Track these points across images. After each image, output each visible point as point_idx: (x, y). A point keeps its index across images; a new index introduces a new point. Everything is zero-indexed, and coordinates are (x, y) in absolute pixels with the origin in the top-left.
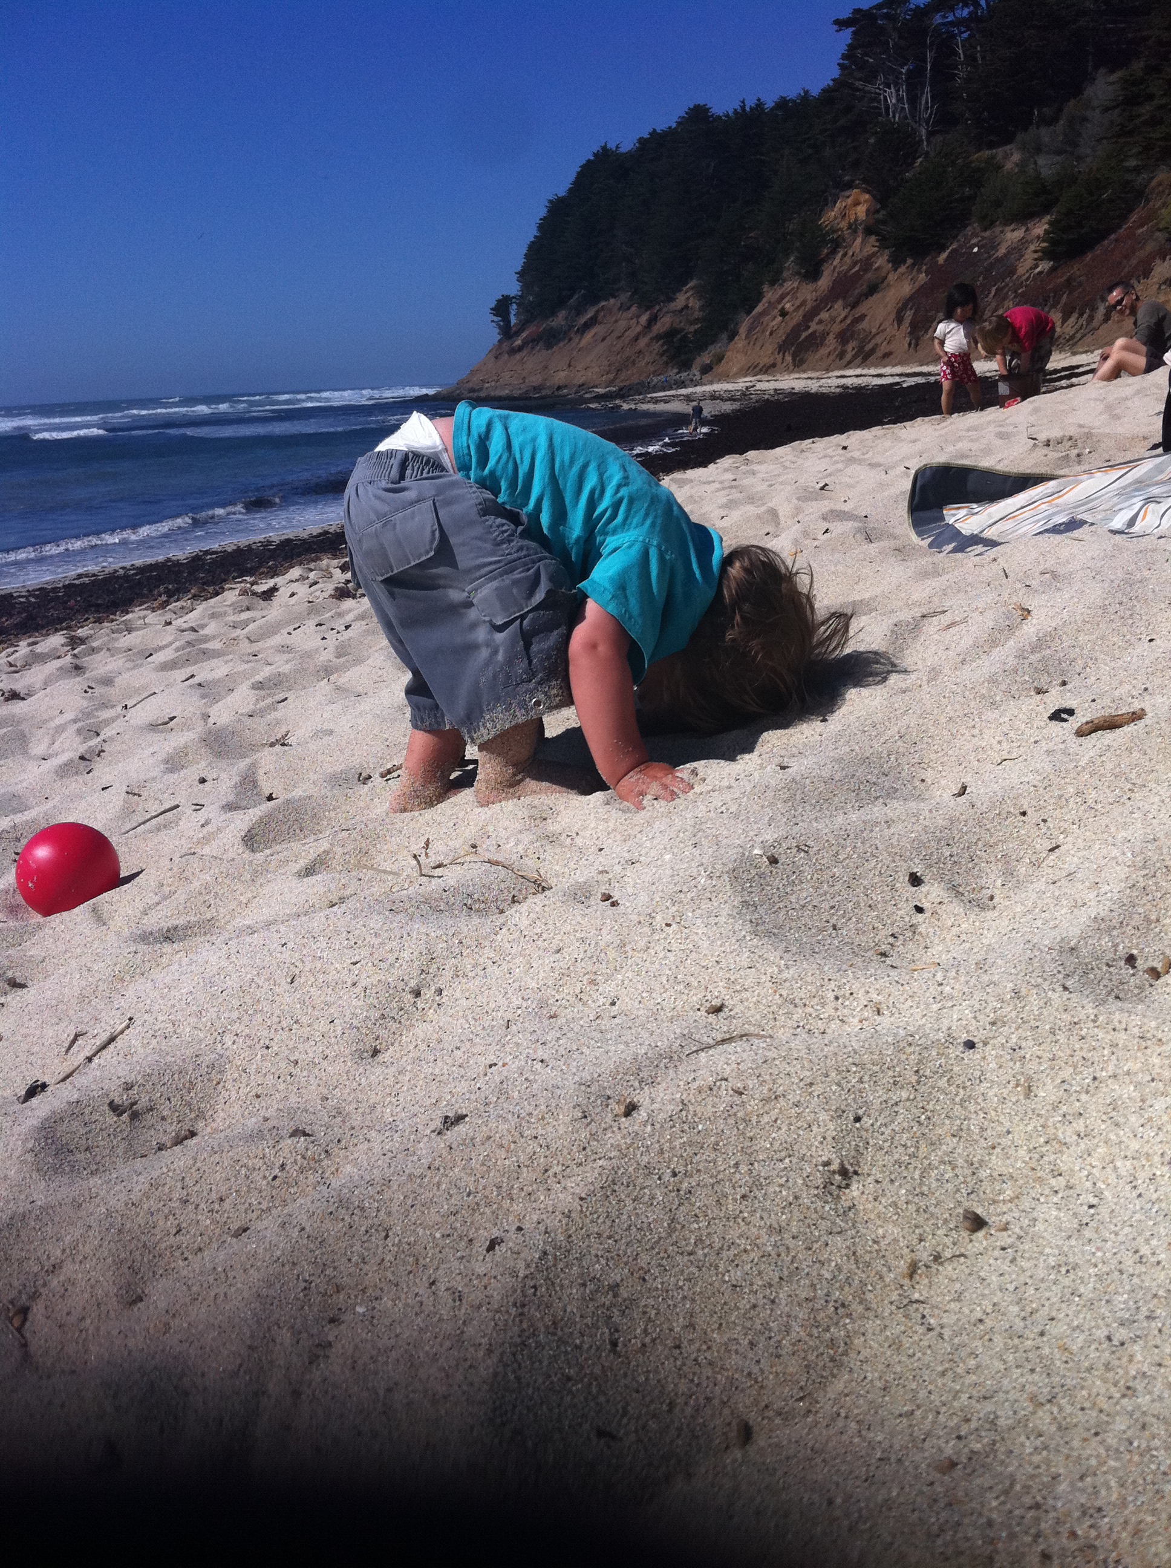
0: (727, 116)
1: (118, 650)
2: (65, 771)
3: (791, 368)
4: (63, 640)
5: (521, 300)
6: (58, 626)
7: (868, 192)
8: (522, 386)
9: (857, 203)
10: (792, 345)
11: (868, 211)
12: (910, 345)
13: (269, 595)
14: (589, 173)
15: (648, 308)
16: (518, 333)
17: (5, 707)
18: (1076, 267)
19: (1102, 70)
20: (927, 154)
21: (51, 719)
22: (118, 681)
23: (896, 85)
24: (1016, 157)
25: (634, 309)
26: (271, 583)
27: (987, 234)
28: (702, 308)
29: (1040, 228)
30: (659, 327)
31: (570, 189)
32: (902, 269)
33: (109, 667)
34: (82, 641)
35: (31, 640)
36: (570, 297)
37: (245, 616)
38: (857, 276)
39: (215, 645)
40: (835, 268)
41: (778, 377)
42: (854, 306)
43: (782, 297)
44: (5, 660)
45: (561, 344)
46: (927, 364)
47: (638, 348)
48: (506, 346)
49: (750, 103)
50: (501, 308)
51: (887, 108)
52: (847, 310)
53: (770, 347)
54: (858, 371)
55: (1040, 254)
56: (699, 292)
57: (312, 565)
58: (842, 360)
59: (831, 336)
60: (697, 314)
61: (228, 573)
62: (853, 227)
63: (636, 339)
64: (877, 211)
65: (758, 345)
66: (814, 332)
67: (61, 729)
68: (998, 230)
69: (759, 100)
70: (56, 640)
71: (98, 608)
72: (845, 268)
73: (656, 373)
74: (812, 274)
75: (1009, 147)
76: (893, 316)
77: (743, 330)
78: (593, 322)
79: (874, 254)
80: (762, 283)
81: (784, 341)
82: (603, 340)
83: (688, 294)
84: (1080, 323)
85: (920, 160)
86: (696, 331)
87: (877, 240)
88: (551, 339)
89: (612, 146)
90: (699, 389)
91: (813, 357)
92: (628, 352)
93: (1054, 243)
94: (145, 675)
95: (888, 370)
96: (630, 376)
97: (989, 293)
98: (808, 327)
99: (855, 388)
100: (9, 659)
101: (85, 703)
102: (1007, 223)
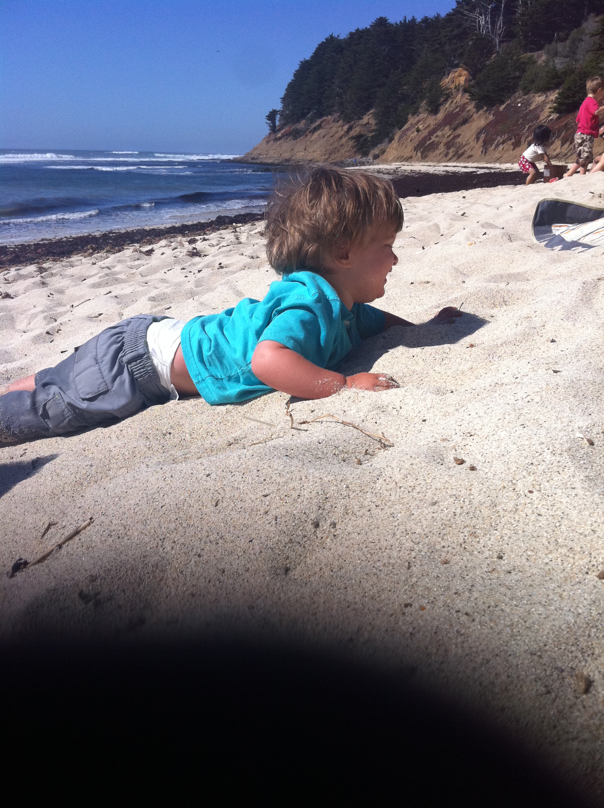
0: (396, 24)
1: (66, 276)
2: (37, 339)
3: (420, 159)
4: (35, 269)
5: (282, 113)
6: (33, 262)
7: (466, 70)
8: (280, 158)
9: (460, 76)
10: (422, 147)
11: (465, 81)
12: (482, 152)
13: (149, 253)
14: (322, 49)
15: (348, 122)
16: (279, 130)
17: (2, 302)
18: (570, 117)
19: (592, 15)
20: (498, 52)
21: (29, 310)
22: (67, 292)
23: (485, 14)
24: (544, 58)
25: (341, 122)
26: (149, 248)
27: (526, 97)
28: (376, 125)
29: (553, 96)
30: (353, 133)
31: (312, 56)
32: (481, 112)
33: (61, 284)
34: (45, 270)
35: (17, 268)
36: (308, 113)
37: (137, 263)
38: (457, 114)
39: (122, 276)
40: (446, 108)
41: (413, 164)
42: (455, 129)
43: (418, 122)
44: (3, 277)
45: (302, 138)
46: (490, 163)
47: (341, 143)
48: (273, 137)
49: (409, 18)
50: (272, 116)
51: (480, 26)
52: (451, 131)
53: (410, 147)
54: (455, 164)
55: (552, 110)
56: (375, 115)
57: (172, 240)
58: (446, 157)
59: (442, 144)
60: (373, 127)
61: (125, 241)
62: (457, 88)
63: (341, 138)
64: (470, 81)
65: (404, 146)
66: (433, 142)
67: (34, 316)
68: (531, 95)
69: (413, 17)
70: (32, 268)
71: (54, 254)
72: (451, 109)
73: (350, 157)
74: (434, 111)
75: (540, 52)
76: (474, 136)
77: (396, 138)
78: (319, 127)
79: (467, 103)
80: (408, 114)
81: (418, 145)
82: (323, 137)
83: (370, 117)
84: (570, 148)
85: (495, 55)
86: (372, 136)
87: (469, 96)
88: (296, 135)
89: (335, 35)
90: (372, 167)
91: (431, 155)
92: (336, 145)
93: (560, 104)
94: (83, 290)
95: (470, 165)
96: (337, 157)
97: (525, 128)
98: (430, 139)
99: (452, 173)
100: (6, 276)
101: (49, 303)
102: (536, 92)
